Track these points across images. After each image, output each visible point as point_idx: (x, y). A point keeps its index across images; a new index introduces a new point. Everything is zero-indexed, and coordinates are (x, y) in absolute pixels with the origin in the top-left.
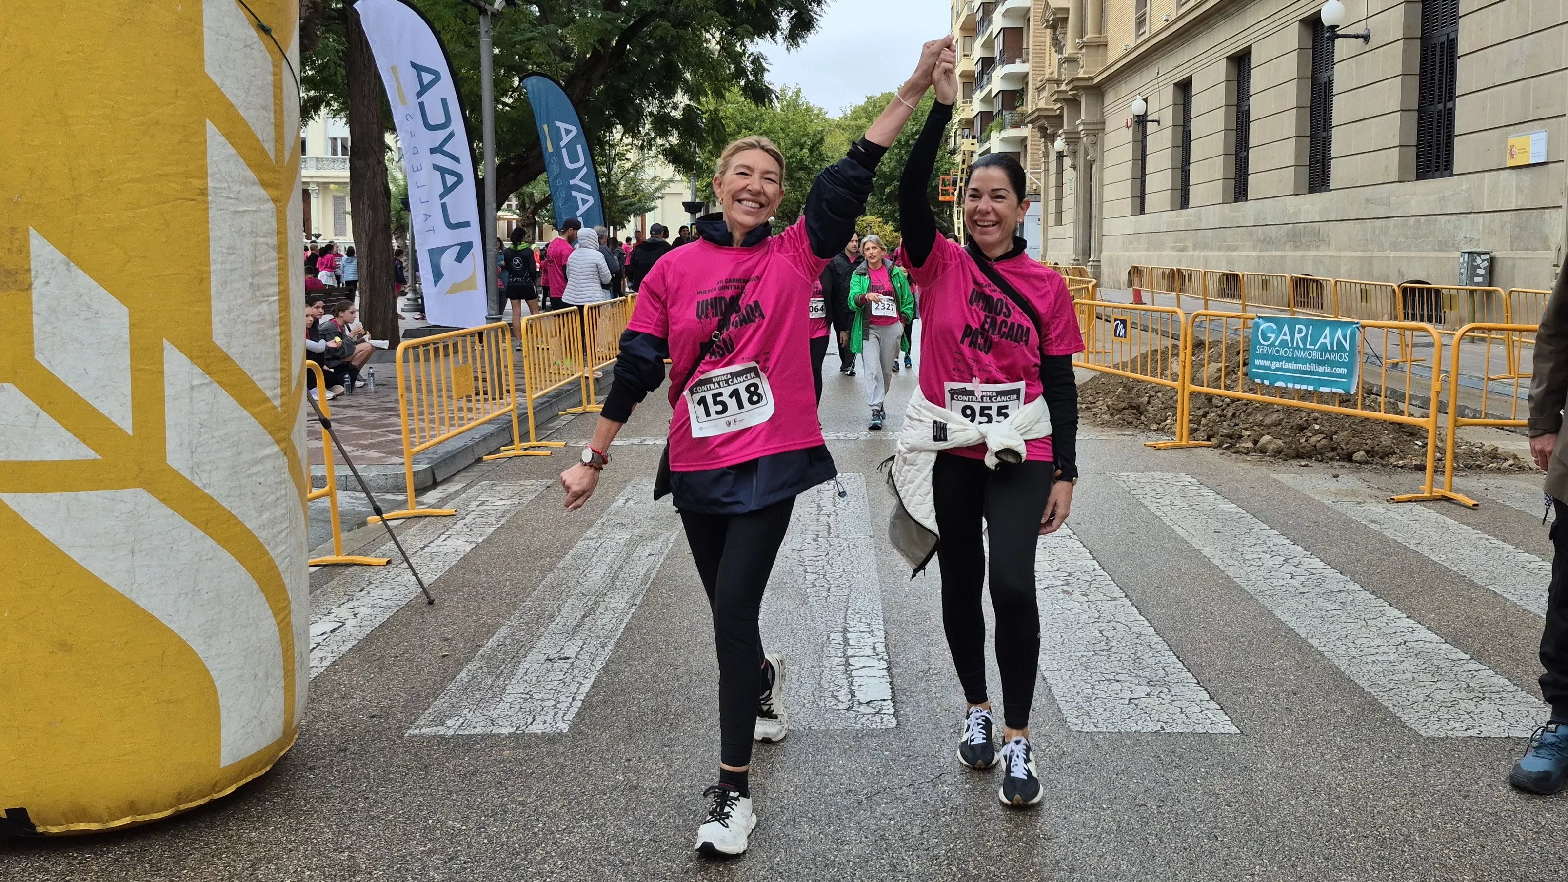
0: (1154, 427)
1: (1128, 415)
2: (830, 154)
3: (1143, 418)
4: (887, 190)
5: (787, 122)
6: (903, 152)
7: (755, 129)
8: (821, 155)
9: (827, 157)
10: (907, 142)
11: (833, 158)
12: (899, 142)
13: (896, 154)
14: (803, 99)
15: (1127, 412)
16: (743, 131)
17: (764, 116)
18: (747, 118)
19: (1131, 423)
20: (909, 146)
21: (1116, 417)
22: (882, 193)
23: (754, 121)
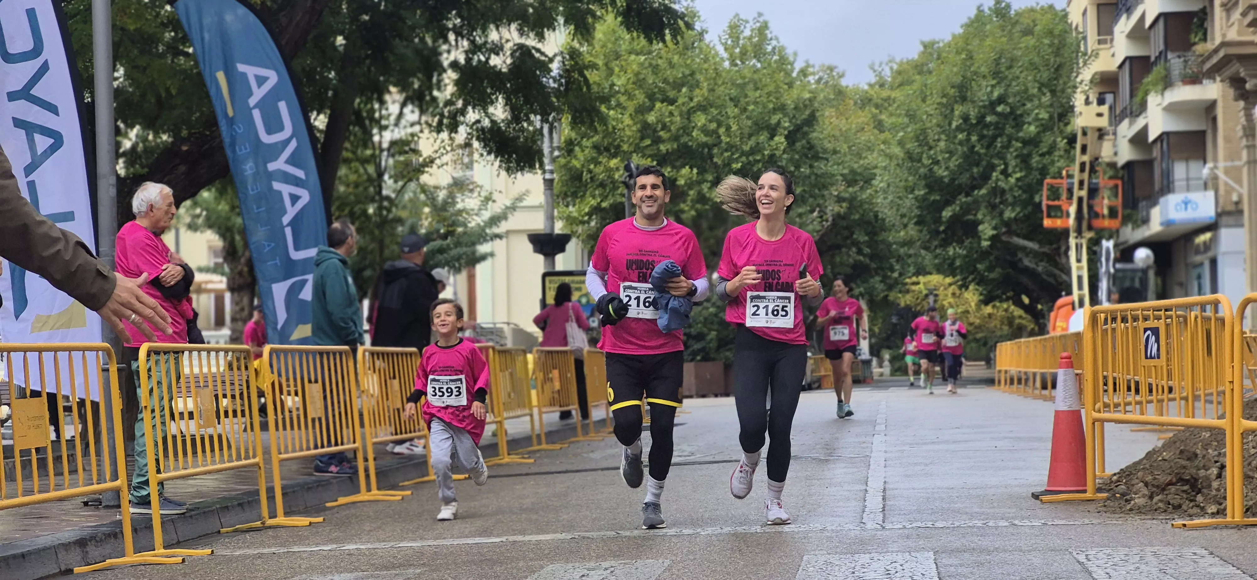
0: (1213, 509)
1: (1174, 495)
2: (829, 146)
3: (1199, 498)
4: (947, 213)
5: (742, 87)
6: (974, 138)
7: (680, 101)
8: (811, 147)
9: (825, 151)
10: (981, 119)
11: (835, 152)
12: (966, 118)
13: (961, 143)
14: (774, 43)
15: (1173, 489)
16: (658, 105)
17: (698, 76)
18: (665, 81)
19: (1180, 506)
20: (987, 126)
21: (1156, 499)
22: (938, 220)
23: (678, 85)
